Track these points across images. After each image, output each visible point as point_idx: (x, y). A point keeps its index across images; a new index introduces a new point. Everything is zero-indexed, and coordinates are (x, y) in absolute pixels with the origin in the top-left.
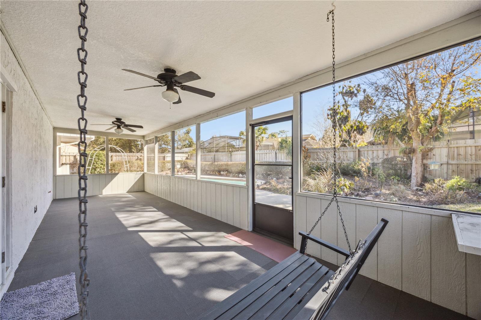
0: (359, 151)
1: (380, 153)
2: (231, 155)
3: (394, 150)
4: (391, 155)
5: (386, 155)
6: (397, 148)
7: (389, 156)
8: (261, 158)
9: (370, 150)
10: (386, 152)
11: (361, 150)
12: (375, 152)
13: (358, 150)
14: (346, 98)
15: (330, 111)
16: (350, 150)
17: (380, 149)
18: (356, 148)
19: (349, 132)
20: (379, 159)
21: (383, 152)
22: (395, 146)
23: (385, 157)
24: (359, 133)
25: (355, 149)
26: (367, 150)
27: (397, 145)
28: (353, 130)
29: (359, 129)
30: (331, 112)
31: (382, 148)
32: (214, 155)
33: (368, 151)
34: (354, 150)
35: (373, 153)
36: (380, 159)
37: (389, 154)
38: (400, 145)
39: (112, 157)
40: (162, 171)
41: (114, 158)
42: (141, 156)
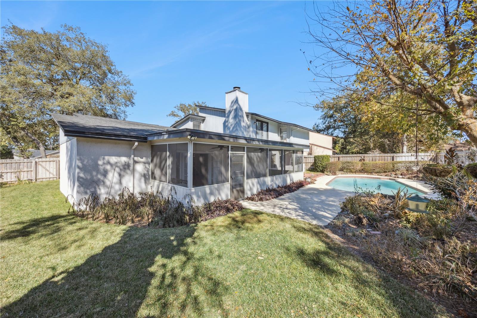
39: (339, 158)
40: (385, 172)
41: (341, 159)
42: (364, 157)
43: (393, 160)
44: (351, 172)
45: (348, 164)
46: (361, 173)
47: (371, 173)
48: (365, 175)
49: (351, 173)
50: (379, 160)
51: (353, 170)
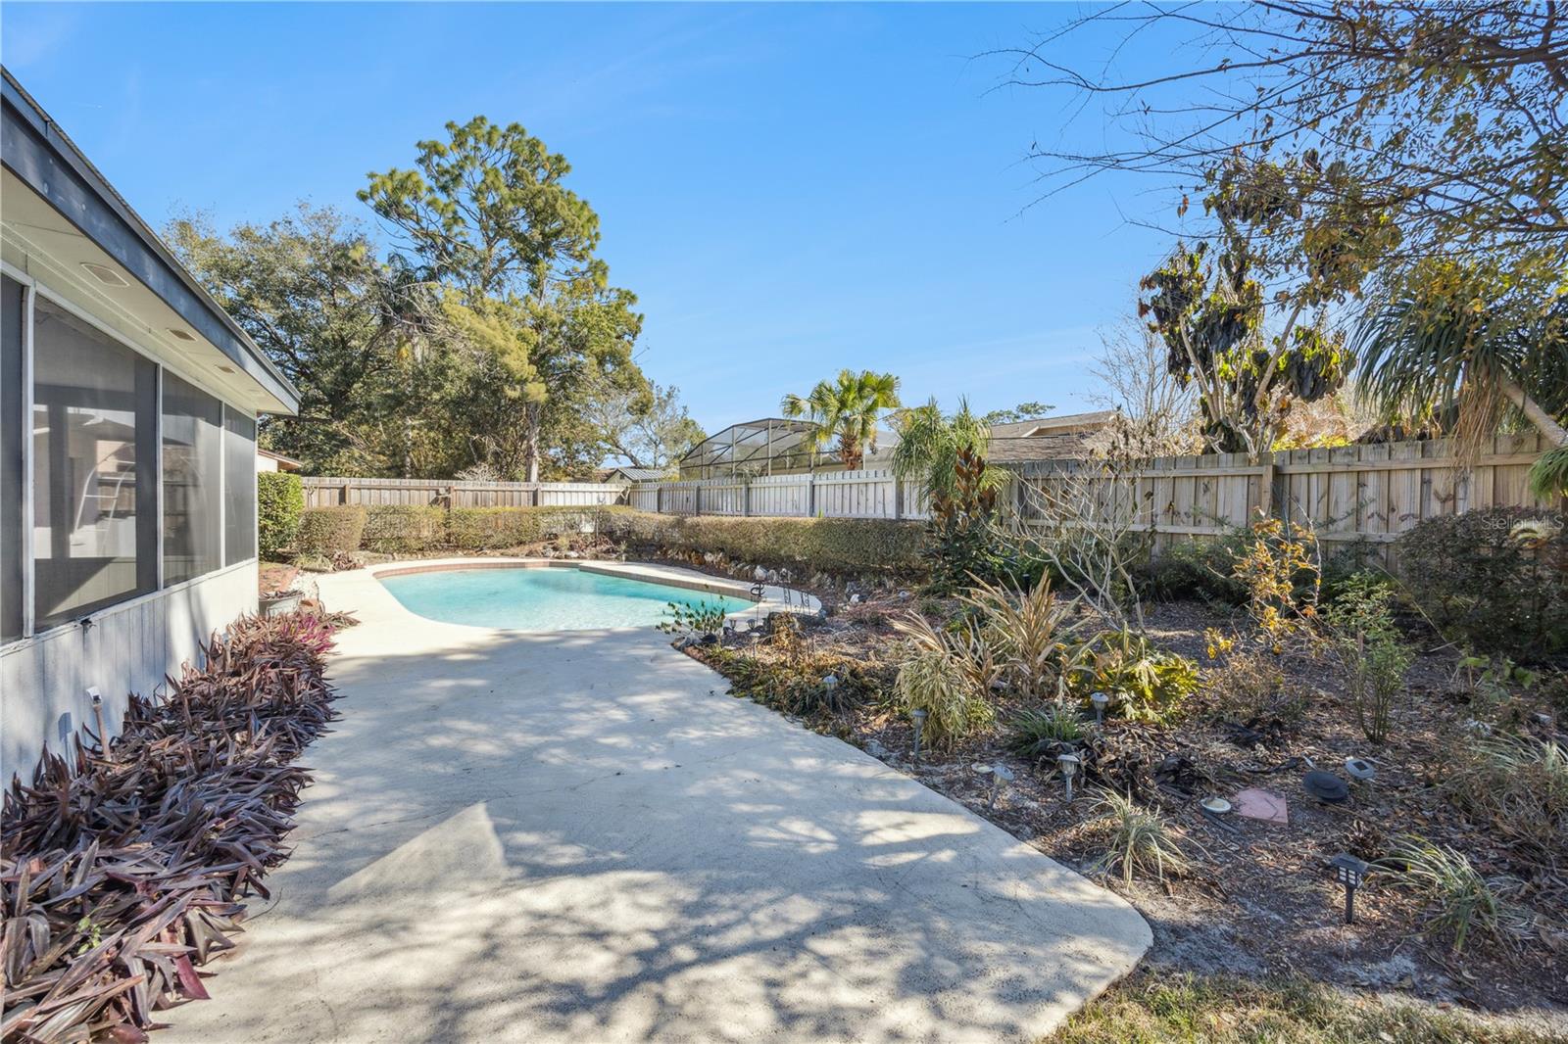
0: (1278, 473)
1: (1406, 491)
2: (748, 489)
3: (1495, 467)
4: (1477, 495)
5: (1444, 501)
6: (1519, 459)
7: (1460, 503)
8: (847, 502)
9: (1344, 469)
10: (1440, 483)
11: (1289, 469)
12: (1372, 480)
13: (1271, 468)
14: (1241, 227)
15: (1150, 287)
16: (1231, 471)
17: (1404, 461)
18: (1263, 457)
19: (1247, 389)
20: (1394, 518)
21: (1426, 482)
22: (1505, 446)
23: (1436, 509)
24: (1298, 388)
25: (1260, 464)
26: (1329, 469)
27: (1518, 442)
28: (1268, 376)
29: (1301, 367)
30: (1158, 291)
31: (1417, 461)
32: (699, 490)
33: (1329, 473)
34: (1251, 471)
35: (1361, 485)
36: (1403, 519)
37: (1461, 494)
38: (1540, 437)
39: (343, 491)
40: (521, 543)
41: (353, 496)
42: (448, 490)
43: (535, 503)
44: (404, 549)
45: (394, 519)
46: (442, 554)
47: (479, 550)
48: (459, 559)
49: (407, 556)
50: (496, 504)
51: (413, 544)
